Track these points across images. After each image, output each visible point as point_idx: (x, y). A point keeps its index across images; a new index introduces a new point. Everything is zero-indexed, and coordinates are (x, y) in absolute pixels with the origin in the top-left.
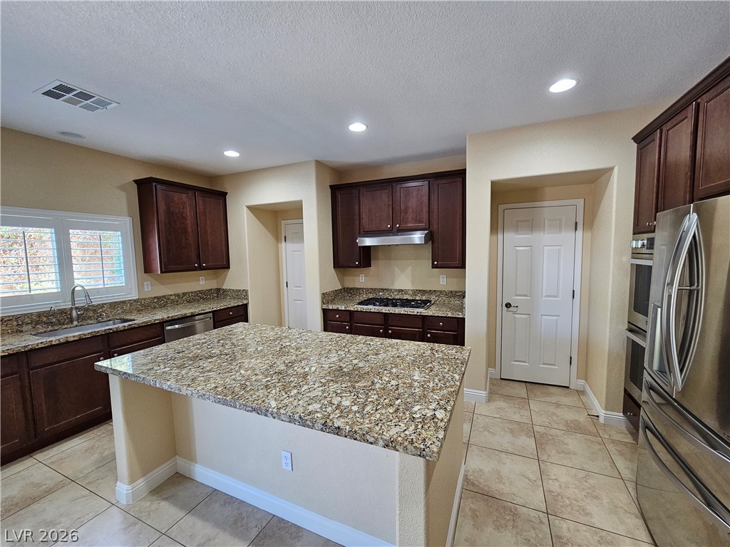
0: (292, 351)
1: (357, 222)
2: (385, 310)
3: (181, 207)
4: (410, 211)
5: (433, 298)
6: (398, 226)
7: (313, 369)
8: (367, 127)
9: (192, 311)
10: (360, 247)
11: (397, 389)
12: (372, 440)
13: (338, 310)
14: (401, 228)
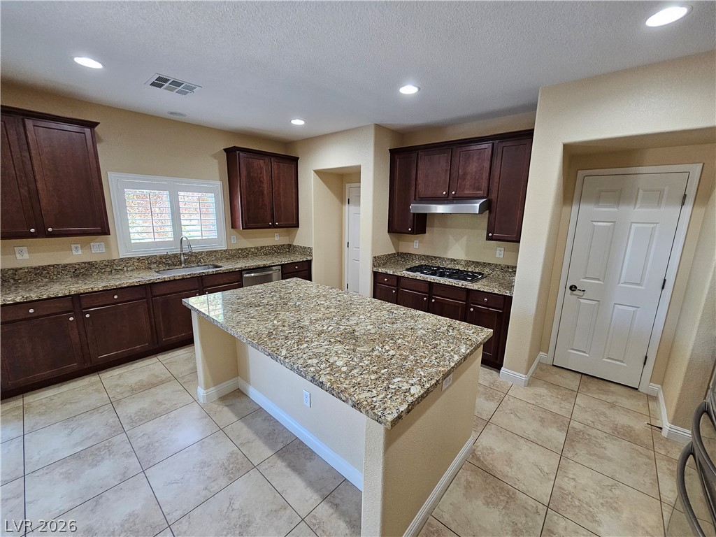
0: (322, 309)
1: (413, 188)
2: (430, 278)
3: (259, 172)
4: (469, 177)
5: (486, 271)
6: (453, 193)
7: (330, 328)
8: (419, 89)
9: (265, 263)
10: (414, 214)
13: (386, 275)
14: (456, 196)
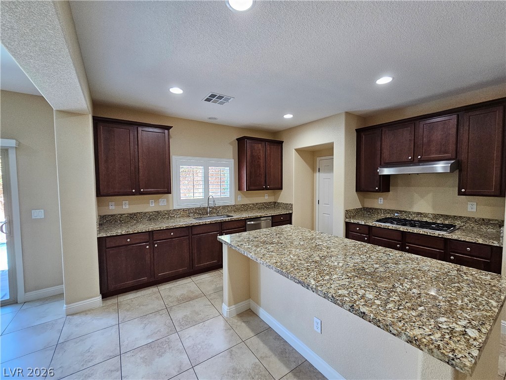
0: (324, 248)
1: (379, 156)
2: (402, 228)
4: (434, 143)
6: (419, 157)
7: (341, 264)
9: (260, 214)
10: (380, 175)
11: (420, 297)
12: (395, 332)
13: (358, 224)
14: (422, 159)
